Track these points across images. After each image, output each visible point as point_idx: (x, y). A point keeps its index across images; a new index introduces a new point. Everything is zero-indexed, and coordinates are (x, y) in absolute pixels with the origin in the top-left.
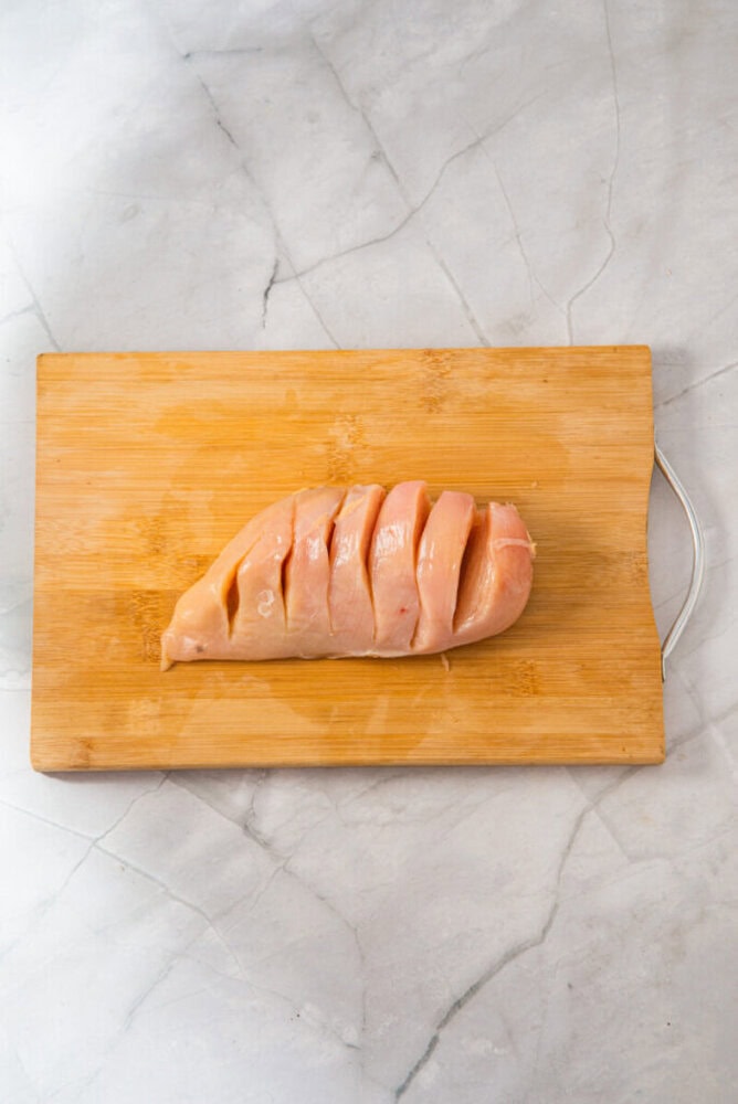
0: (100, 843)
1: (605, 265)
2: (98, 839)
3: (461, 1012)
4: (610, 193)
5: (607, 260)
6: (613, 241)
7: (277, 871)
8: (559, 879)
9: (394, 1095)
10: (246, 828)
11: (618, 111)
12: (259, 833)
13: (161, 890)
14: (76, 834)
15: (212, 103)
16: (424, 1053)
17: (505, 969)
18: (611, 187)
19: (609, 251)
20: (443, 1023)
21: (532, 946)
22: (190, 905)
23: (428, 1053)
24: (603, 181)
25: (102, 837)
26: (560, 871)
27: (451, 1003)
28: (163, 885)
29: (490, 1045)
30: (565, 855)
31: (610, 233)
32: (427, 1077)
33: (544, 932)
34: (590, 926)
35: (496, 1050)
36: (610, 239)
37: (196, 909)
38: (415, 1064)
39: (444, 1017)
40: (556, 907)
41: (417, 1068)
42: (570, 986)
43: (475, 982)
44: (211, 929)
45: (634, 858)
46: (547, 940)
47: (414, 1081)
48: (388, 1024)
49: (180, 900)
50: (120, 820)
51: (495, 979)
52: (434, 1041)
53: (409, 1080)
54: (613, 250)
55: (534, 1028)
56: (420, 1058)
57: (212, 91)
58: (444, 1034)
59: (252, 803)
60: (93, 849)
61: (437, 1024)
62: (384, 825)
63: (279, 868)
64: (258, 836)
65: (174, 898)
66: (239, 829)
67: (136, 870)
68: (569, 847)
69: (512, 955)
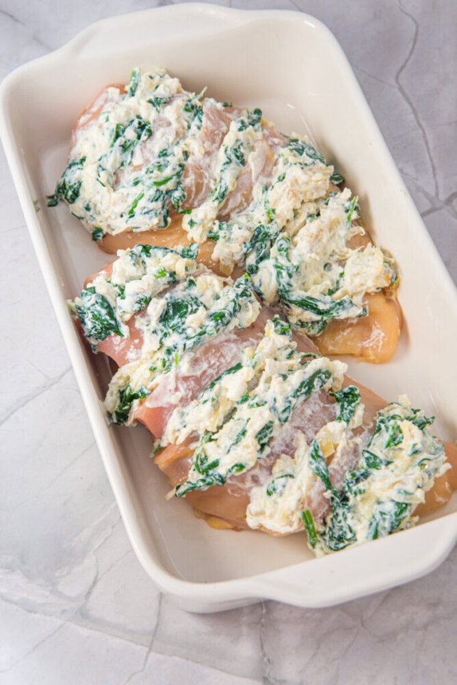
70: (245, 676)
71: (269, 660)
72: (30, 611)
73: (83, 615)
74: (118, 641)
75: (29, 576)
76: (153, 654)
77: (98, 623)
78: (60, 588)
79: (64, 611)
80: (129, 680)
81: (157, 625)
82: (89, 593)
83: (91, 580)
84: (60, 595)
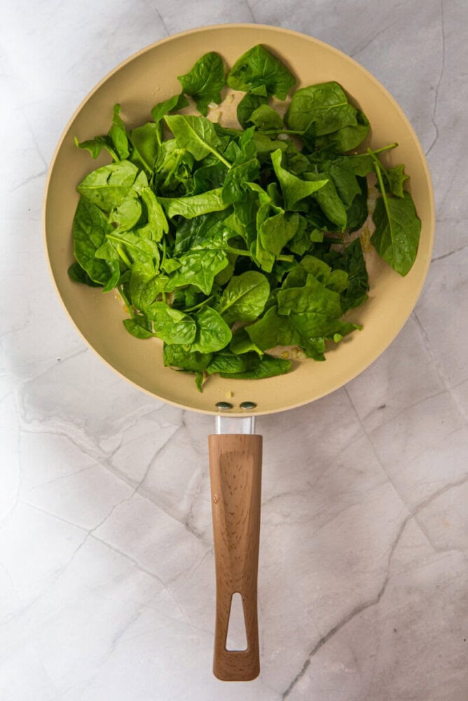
0: (93, 533)
1: (431, 148)
2: (92, 530)
3: (326, 645)
4: (436, 97)
5: (433, 144)
6: (437, 131)
7: (207, 553)
8: (389, 561)
9: (282, 696)
10: (187, 525)
11: (444, 38)
12: (195, 528)
13: (134, 564)
14: (78, 527)
15: (166, 28)
16: (301, 671)
17: (353, 619)
18: (437, 93)
19: (434, 137)
20: (313, 652)
21: (372, 604)
22: (151, 574)
23: (303, 671)
24: (432, 88)
25: (95, 529)
26: (390, 557)
27: (319, 639)
28: (134, 561)
29: (343, 666)
30: (394, 547)
31: (434, 124)
32: (303, 685)
33: (380, 596)
34: (409, 593)
35: (346, 670)
36: (435, 129)
37: (155, 576)
38: (295, 677)
39: (314, 648)
40: (387, 580)
41: (296, 680)
42: (395, 630)
43: (334, 627)
44: (165, 590)
45: (439, 550)
46: (381, 601)
47: (294, 688)
48: (278, 652)
49: (144, 571)
50: (106, 519)
51: (347, 625)
52: (307, 663)
53: (291, 687)
54: (438, 137)
55: (371, 656)
56: (298, 674)
57: (166, 20)
58: (313, 659)
59: (191, 508)
60: (89, 537)
61: (310, 652)
62: (277, 525)
63: (208, 552)
64: (195, 531)
65: (141, 569)
66: (183, 526)
67: (117, 551)
68: (396, 542)
69: (358, 610)
70: (177, 519)
71: (192, 516)
72: (83, 452)
73: (108, 462)
74: (122, 481)
75: (87, 433)
76: (136, 494)
77: (114, 469)
78: (101, 446)
79: (99, 458)
80: (121, 502)
81: (143, 480)
82: (114, 452)
83: (117, 446)
84: (100, 448)
